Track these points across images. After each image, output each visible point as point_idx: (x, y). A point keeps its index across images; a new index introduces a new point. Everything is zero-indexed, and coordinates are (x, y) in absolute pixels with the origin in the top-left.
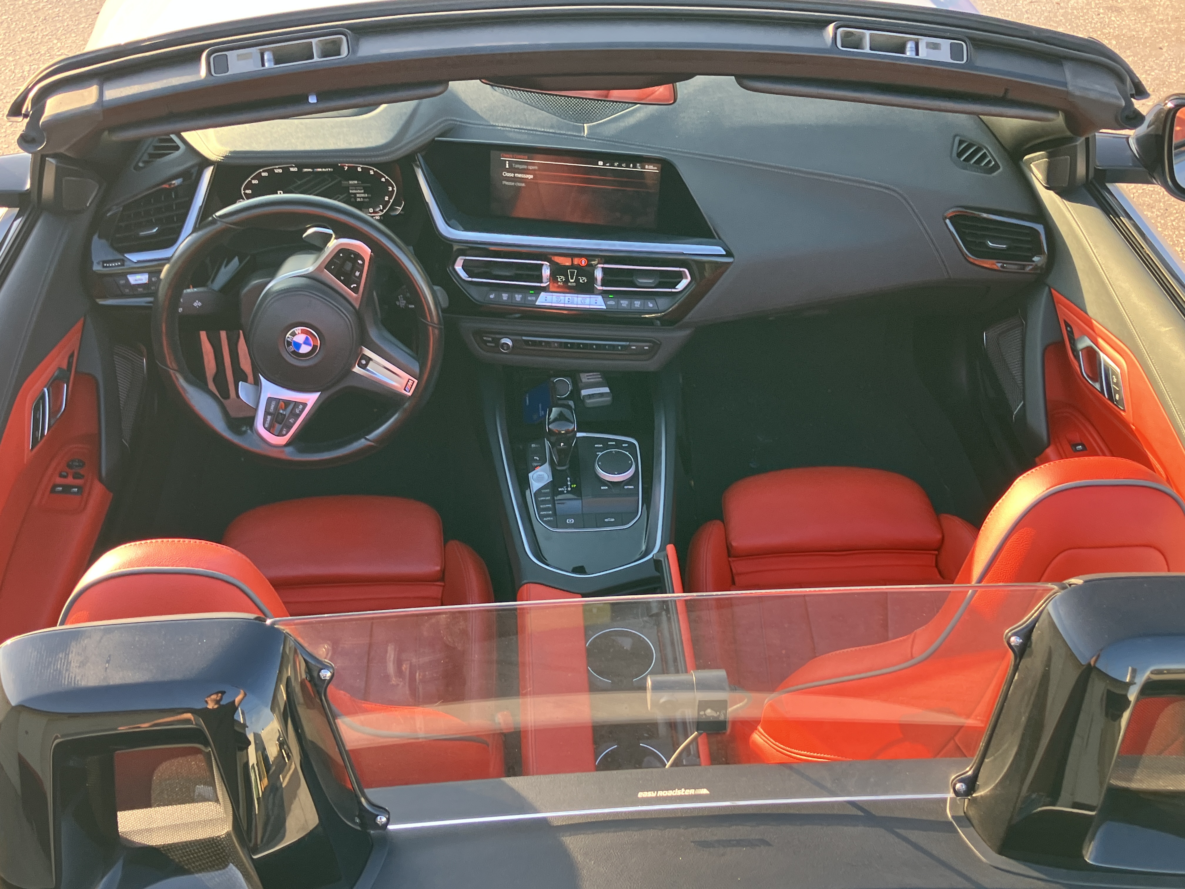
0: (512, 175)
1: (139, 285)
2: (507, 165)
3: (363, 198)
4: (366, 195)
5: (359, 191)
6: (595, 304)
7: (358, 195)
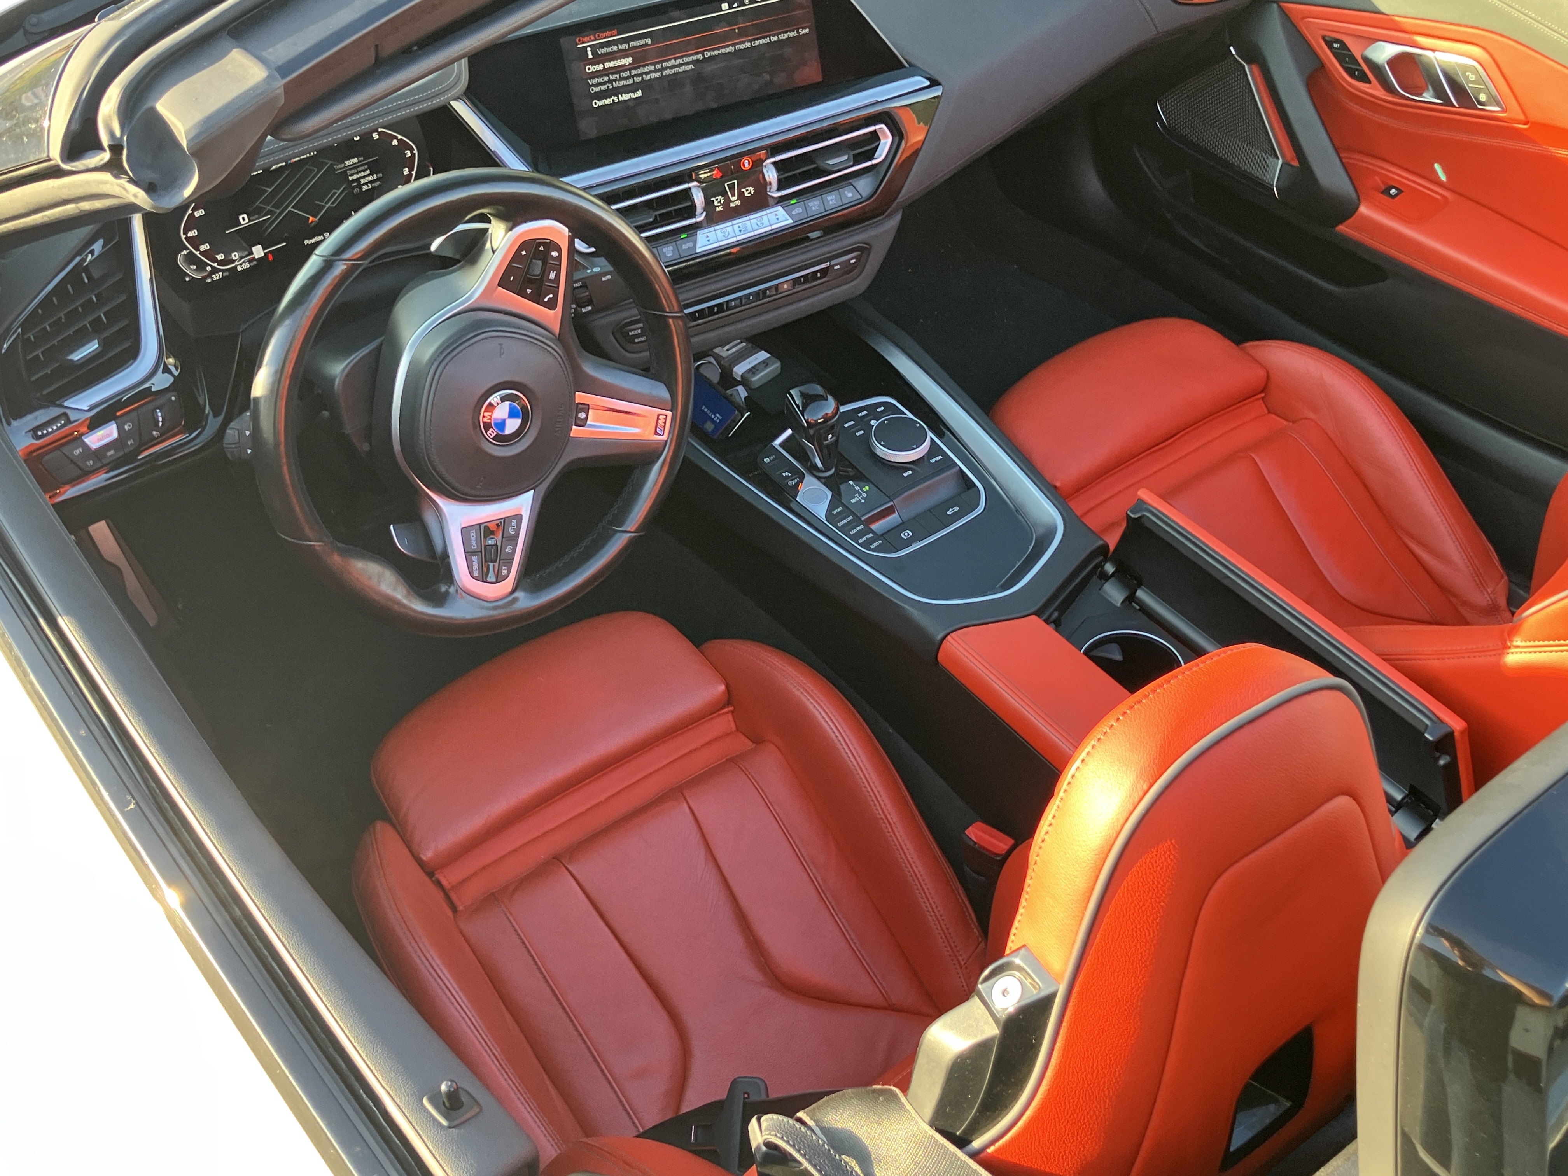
0: (601, 67)
1: (107, 447)
2: (589, 53)
3: (371, 182)
4: (375, 177)
5: (363, 174)
6: (777, 221)
7: (362, 181)
